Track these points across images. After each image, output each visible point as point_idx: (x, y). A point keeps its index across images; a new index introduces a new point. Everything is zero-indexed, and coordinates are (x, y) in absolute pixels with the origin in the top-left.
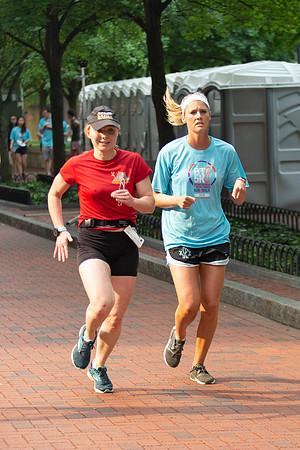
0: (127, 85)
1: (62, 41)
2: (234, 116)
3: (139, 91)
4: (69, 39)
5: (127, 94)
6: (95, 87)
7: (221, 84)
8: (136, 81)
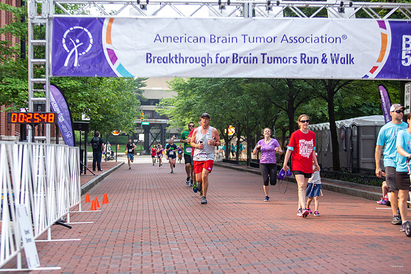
0: (321, 125)
1: (294, 106)
2: (362, 136)
3: (326, 128)
4: (297, 105)
5: (321, 129)
7: (357, 123)
8: (325, 124)
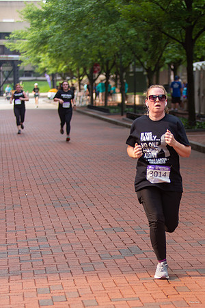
6: (200, 64)
